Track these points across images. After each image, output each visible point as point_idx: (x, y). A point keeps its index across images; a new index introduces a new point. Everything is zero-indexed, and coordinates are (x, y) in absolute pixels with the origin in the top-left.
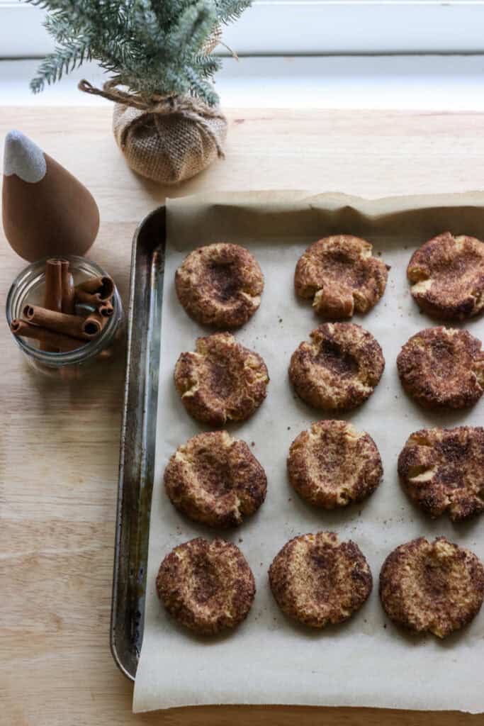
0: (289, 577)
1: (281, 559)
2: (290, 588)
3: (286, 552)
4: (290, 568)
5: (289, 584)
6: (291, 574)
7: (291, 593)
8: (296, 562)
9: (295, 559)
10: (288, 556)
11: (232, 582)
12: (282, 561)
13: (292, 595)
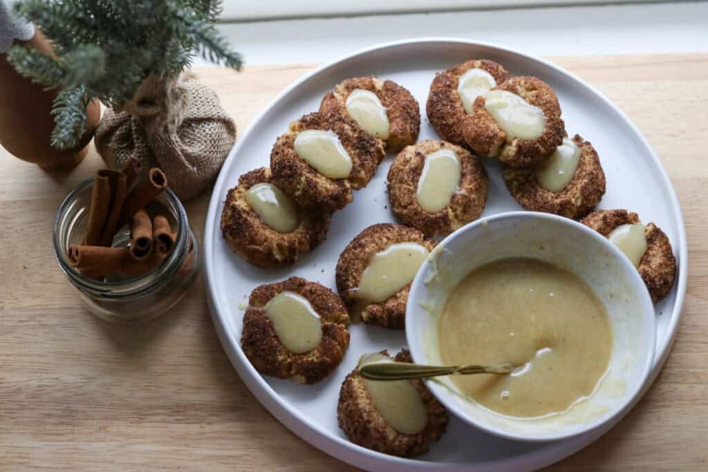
0: (365, 415)
1: (345, 404)
2: (372, 425)
3: (346, 394)
4: (361, 406)
5: (369, 422)
6: (365, 411)
7: (377, 430)
8: (362, 397)
9: (360, 395)
10: (351, 396)
11: (584, 173)
12: (348, 405)
13: (379, 432)
